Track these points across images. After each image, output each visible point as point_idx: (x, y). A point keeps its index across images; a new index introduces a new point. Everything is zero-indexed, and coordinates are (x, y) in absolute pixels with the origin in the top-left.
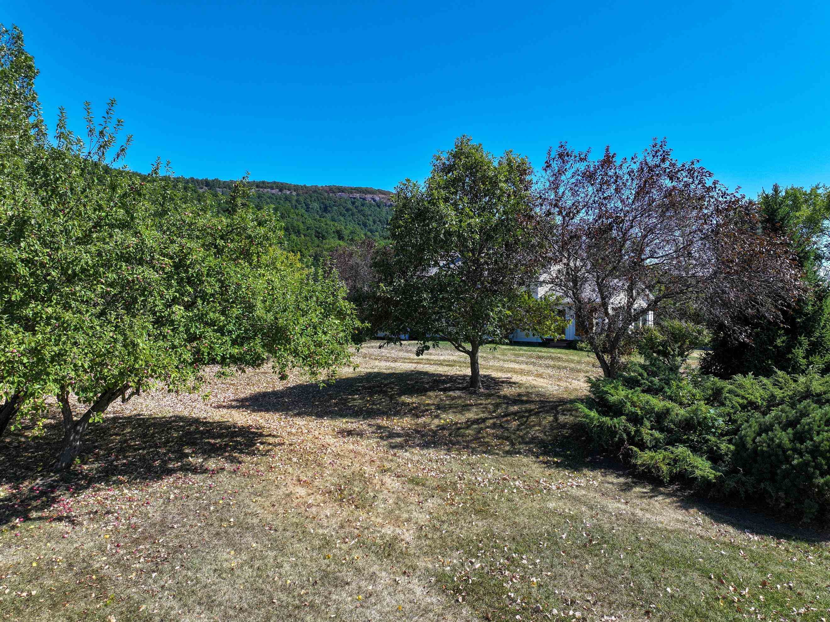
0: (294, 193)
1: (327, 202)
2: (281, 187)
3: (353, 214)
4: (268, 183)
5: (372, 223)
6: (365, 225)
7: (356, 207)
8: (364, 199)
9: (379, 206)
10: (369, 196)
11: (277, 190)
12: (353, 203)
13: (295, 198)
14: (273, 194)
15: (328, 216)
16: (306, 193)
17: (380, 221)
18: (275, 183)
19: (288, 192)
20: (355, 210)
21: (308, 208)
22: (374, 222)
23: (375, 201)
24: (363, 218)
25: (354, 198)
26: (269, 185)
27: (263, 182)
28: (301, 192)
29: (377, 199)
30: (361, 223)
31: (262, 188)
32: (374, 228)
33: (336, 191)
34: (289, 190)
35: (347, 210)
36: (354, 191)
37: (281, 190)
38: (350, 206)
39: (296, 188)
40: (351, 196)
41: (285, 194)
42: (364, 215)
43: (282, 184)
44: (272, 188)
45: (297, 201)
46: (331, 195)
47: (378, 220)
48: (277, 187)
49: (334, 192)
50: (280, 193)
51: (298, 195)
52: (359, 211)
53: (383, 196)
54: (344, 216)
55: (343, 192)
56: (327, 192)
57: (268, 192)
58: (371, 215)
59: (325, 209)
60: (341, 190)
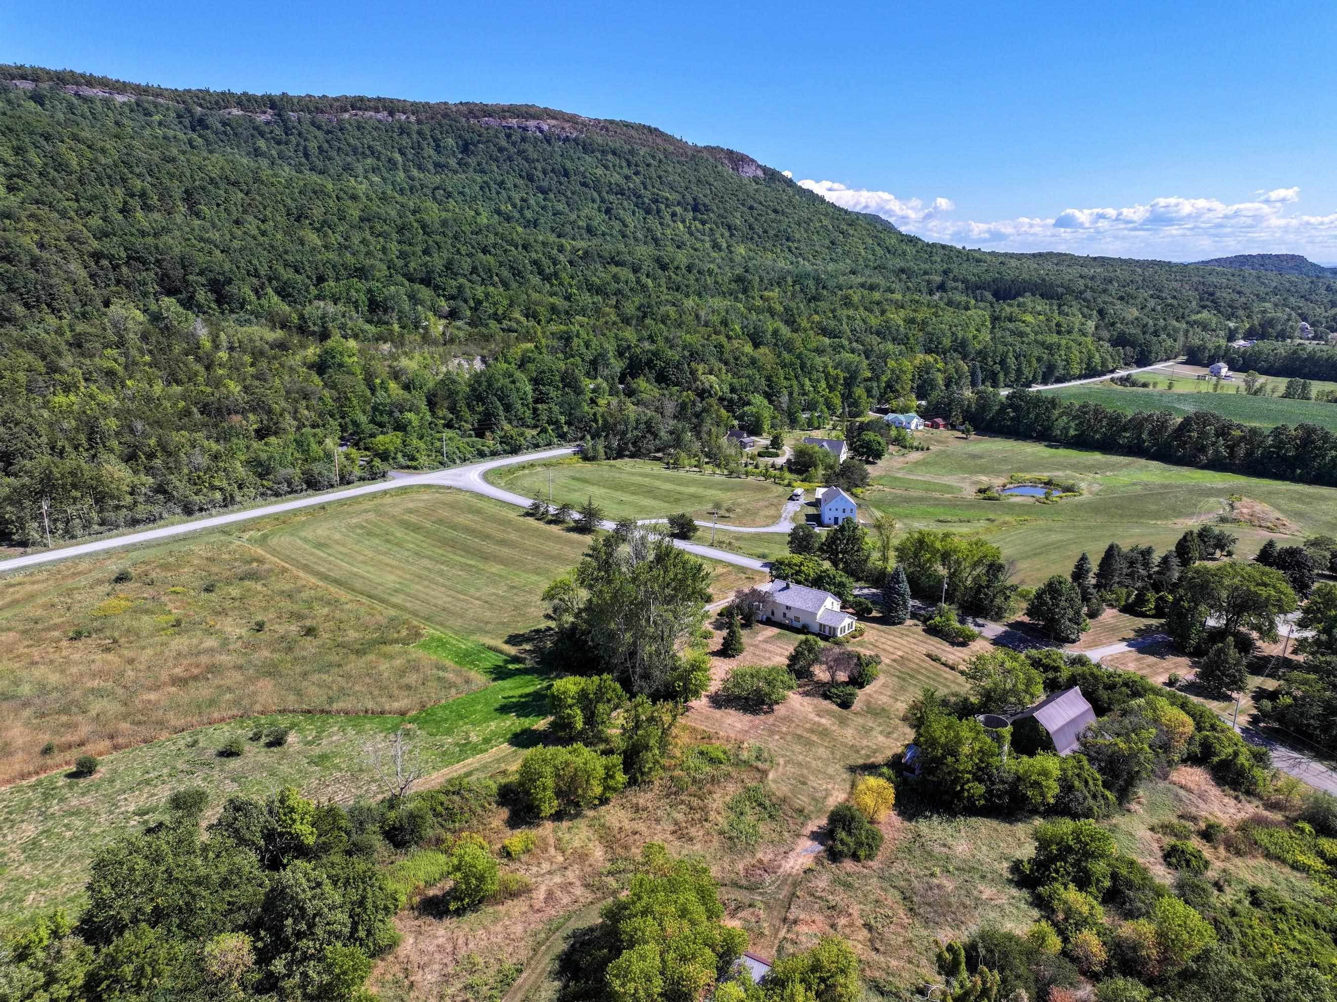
0: (413, 119)
1: (467, 136)
2: (391, 107)
3: (510, 159)
4: (369, 100)
5: (541, 176)
6: (530, 178)
7: (514, 144)
8: (525, 129)
9: (549, 142)
10: (532, 123)
11: (386, 113)
12: (509, 136)
13: (415, 127)
14: (380, 121)
15: (472, 161)
16: (432, 118)
17: (553, 171)
18: (379, 99)
19: (403, 117)
20: (513, 150)
21: (438, 146)
22: (545, 173)
23: (541, 131)
24: (526, 165)
25: (510, 128)
26: (372, 104)
27: (361, 99)
28: (423, 117)
29: (545, 127)
30: (524, 174)
31: (360, 109)
32: (545, 184)
33: (477, 113)
34: (404, 113)
35: (501, 150)
36: (507, 114)
37: (391, 114)
38: (504, 143)
39: (416, 108)
40: (504, 124)
41: (399, 121)
42: (527, 159)
43: (391, 101)
44: (377, 110)
45: (419, 133)
46: (472, 121)
47: (549, 168)
48: (385, 108)
49: (476, 117)
50: (390, 119)
51: (419, 122)
52: (520, 153)
53: (554, 122)
54: (496, 160)
55: (490, 116)
56: (465, 116)
57: (371, 117)
58: (538, 160)
59: (466, 148)
60: (487, 111)
